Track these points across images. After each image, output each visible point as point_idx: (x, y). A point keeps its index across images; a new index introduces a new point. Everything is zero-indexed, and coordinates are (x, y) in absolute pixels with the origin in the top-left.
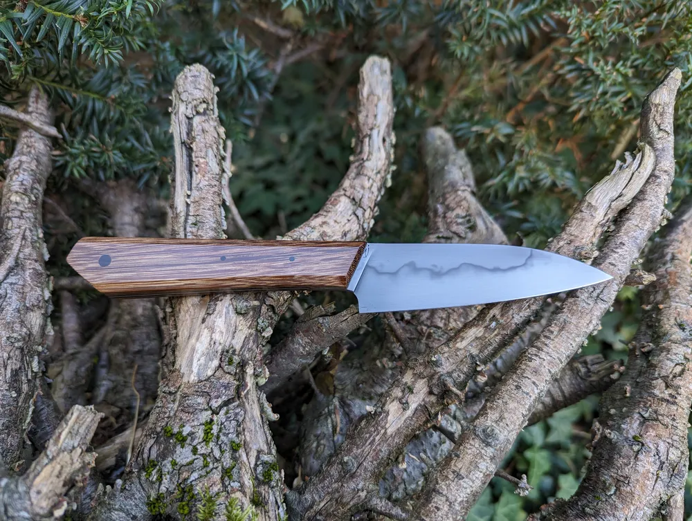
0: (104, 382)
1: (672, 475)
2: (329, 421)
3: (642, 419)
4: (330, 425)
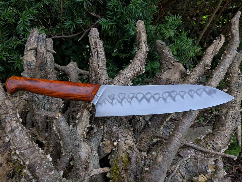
0: (72, 123)
1: (236, 121)
2: (140, 122)
3: (226, 109)
4: (140, 124)
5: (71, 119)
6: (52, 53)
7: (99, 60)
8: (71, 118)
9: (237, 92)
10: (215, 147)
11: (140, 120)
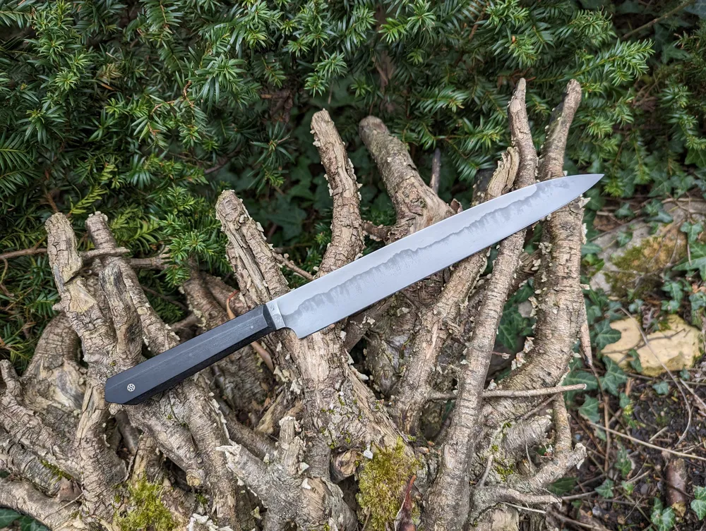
1: (578, 316)
3: (555, 292)
5: (220, 376)
6: (120, 255)
7: (266, 276)
8: (218, 374)
9: (571, 248)
10: (547, 381)
11: (384, 351)
